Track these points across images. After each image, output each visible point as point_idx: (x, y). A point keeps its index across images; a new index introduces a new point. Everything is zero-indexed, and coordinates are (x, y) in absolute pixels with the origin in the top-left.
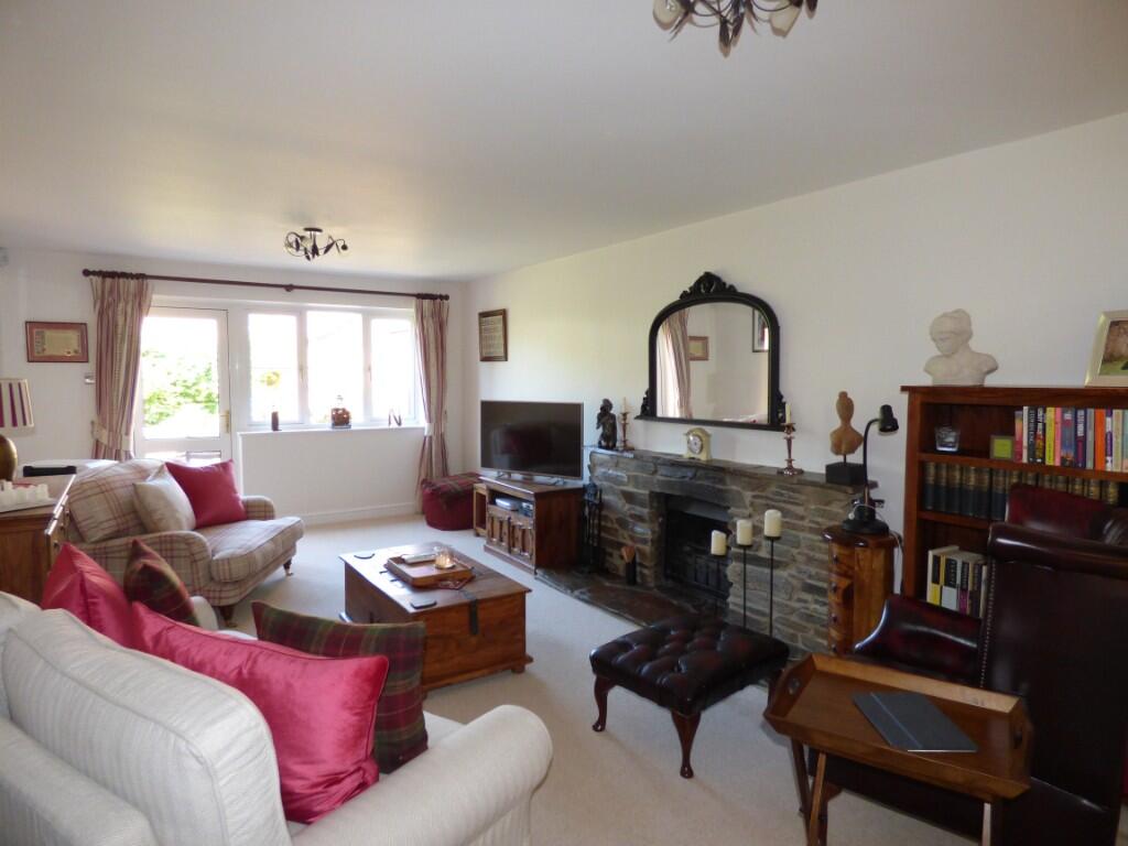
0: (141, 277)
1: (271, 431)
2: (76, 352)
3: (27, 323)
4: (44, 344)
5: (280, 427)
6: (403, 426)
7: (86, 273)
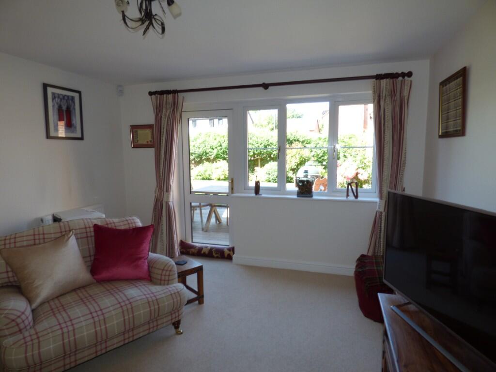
0: (175, 92)
1: (254, 195)
2: (151, 141)
3: (131, 126)
4: (137, 138)
5: (261, 192)
6: (360, 199)
7: (151, 94)
